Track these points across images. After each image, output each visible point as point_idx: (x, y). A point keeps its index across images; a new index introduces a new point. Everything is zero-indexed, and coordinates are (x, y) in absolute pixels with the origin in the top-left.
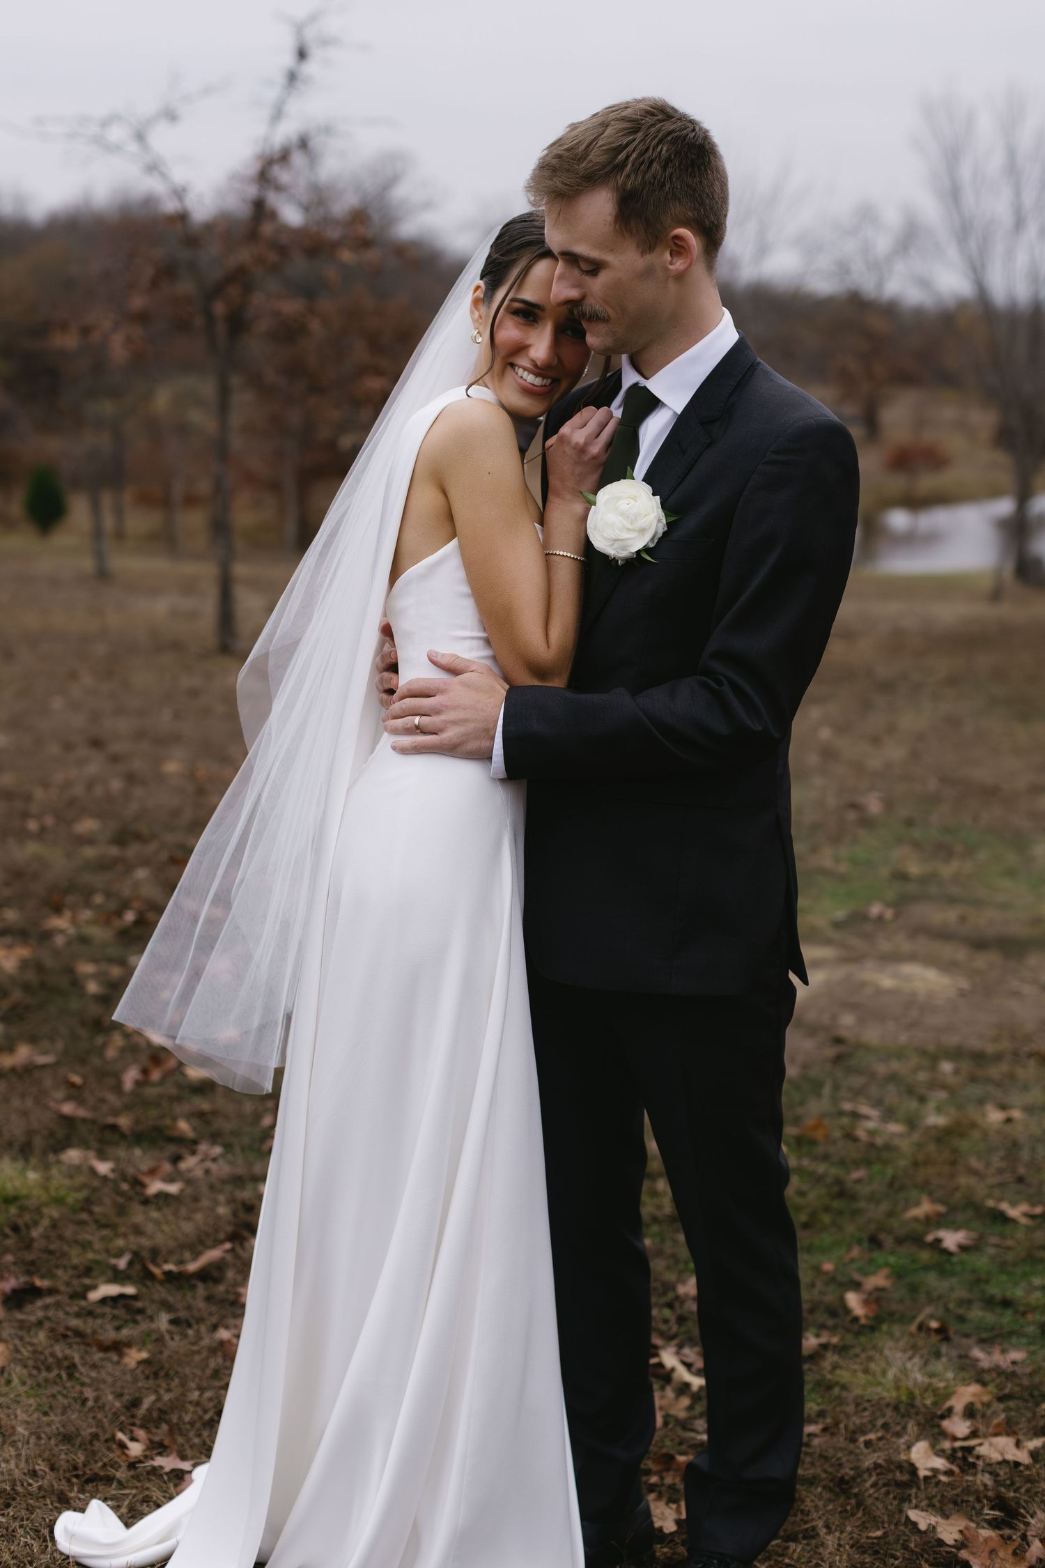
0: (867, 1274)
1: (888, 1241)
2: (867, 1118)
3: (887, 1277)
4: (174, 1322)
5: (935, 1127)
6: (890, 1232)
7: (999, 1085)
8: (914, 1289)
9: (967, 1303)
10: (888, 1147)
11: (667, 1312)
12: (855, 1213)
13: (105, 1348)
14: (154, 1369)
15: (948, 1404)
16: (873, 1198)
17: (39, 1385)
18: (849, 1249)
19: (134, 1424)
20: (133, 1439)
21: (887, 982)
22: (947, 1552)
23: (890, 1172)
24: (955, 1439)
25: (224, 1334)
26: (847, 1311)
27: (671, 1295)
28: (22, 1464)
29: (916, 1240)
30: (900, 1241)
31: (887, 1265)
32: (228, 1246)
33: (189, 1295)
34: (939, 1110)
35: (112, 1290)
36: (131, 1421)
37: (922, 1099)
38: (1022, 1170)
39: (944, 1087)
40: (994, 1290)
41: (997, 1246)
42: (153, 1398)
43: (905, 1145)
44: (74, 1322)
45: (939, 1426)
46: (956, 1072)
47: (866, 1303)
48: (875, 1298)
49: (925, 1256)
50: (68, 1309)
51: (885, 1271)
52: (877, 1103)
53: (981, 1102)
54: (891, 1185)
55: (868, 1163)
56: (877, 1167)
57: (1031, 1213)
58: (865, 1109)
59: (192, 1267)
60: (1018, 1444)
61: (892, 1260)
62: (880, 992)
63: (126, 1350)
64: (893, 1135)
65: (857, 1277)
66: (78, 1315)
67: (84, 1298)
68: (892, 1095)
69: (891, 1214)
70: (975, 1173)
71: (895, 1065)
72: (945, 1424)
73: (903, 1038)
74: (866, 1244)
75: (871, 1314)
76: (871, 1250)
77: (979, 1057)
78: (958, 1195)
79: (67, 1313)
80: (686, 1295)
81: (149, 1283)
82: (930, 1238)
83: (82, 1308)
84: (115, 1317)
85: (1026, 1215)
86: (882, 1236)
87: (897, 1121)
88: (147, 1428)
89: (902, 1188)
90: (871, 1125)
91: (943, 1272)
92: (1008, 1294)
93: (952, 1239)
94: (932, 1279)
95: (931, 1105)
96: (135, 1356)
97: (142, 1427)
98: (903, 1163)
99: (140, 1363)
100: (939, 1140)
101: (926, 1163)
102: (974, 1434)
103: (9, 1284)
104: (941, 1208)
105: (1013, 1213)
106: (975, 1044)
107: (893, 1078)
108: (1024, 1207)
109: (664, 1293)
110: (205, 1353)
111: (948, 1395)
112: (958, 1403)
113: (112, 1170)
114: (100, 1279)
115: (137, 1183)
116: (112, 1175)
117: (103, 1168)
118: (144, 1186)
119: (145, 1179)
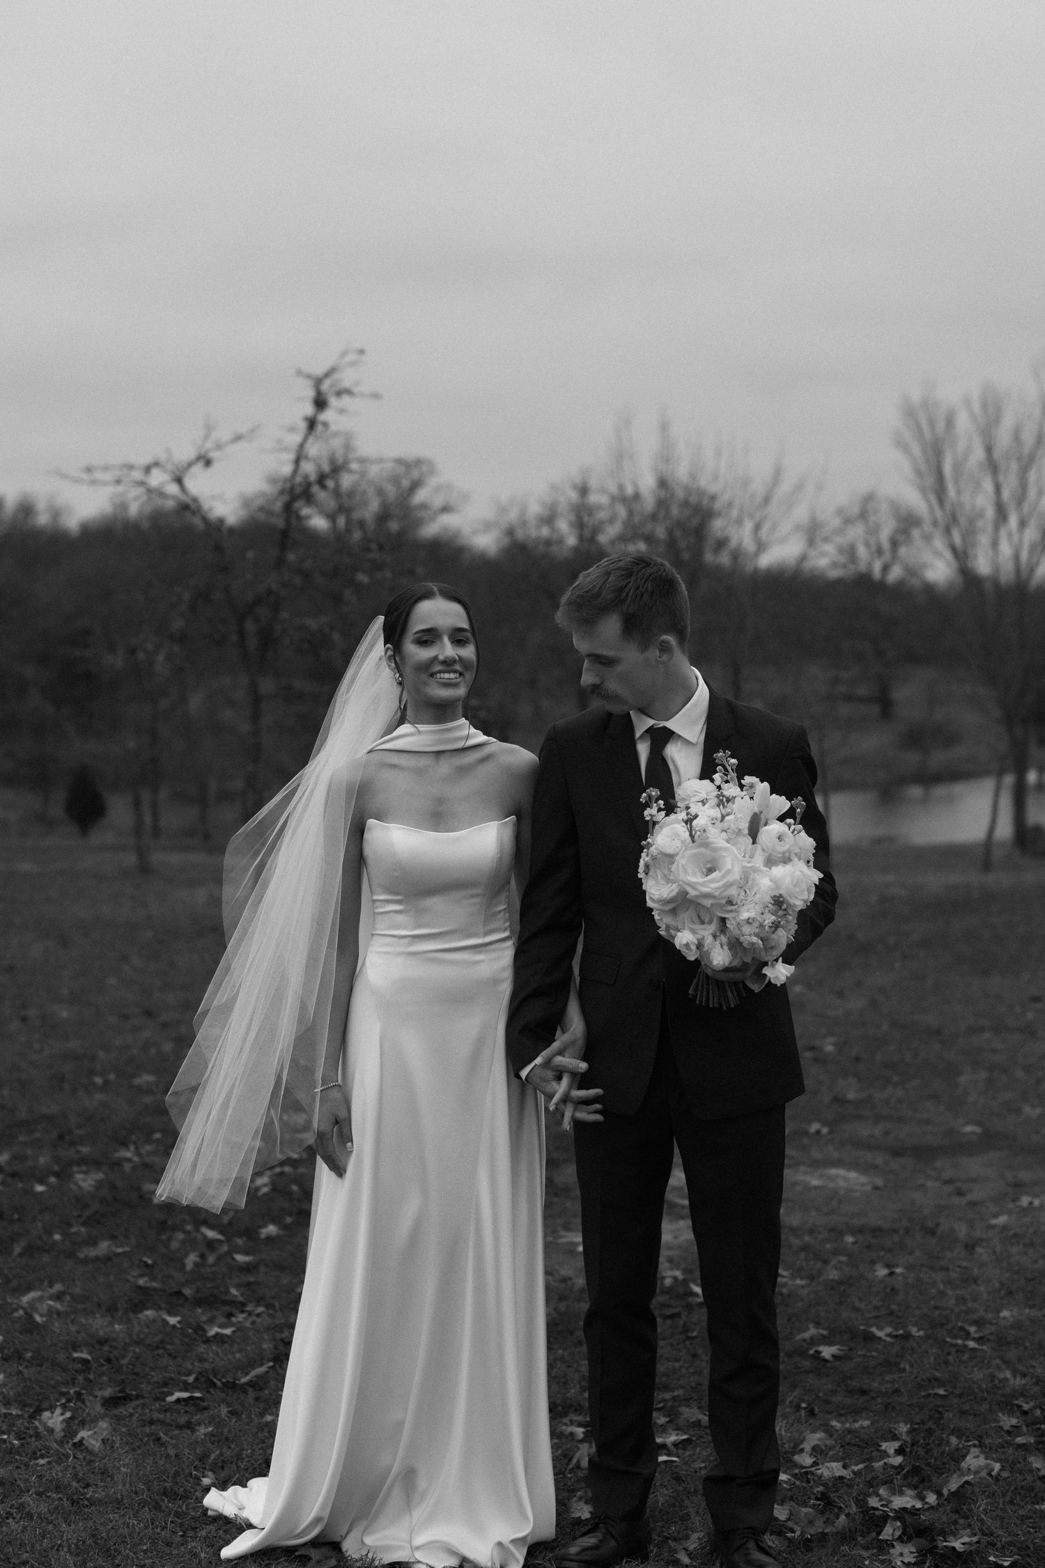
4: (232, 1413)
5: (832, 1280)
7: (890, 1251)
9: (834, 1392)
13: (180, 1427)
14: (217, 1439)
15: (801, 1447)
17: (133, 1449)
19: (205, 1468)
20: (204, 1477)
21: (815, 1182)
22: (779, 1525)
23: (790, 1311)
24: (803, 1467)
25: (269, 1418)
28: (127, 1486)
29: (803, 1353)
30: (789, 1355)
32: (271, 1364)
33: (242, 1396)
34: (837, 1268)
35: (185, 1395)
36: (203, 1466)
37: (826, 1262)
38: (894, 1307)
39: (845, 1253)
40: (854, 1384)
41: (864, 1356)
42: (218, 1452)
43: (805, 1293)
44: (156, 1416)
45: (791, 1461)
46: (857, 1242)
49: (807, 1364)
50: (153, 1407)
53: (873, 1262)
54: (789, 1319)
57: (895, 1333)
59: (244, 1380)
60: (845, 1467)
62: (808, 1188)
63: (197, 1427)
64: (798, 1286)
66: (159, 1411)
67: (164, 1400)
68: (805, 1261)
70: (857, 1310)
71: (809, 1240)
72: (796, 1458)
73: (820, 1221)
77: (877, 1231)
79: (151, 1410)
81: (212, 1390)
82: (811, 1352)
83: (164, 1406)
84: (186, 1412)
85: (889, 1335)
87: (802, 1279)
88: (214, 1473)
91: (819, 1374)
92: (865, 1387)
93: (827, 1352)
94: (809, 1378)
95: (832, 1265)
96: (202, 1431)
97: (211, 1470)
98: (800, 1305)
99: (205, 1434)
100: (832, 1288)
101: (819, 1304)
102: (815, 1464)
103: (108, 1392)
104: (824, 1332)
105: (880, 1334)
106: (877, 1223)
107: (805, 1248)
108: (889, 1330)
110: (255, 1430)
111: (802, 1442)
112: (807, 1446)
113: (179, 1322)
114: (175, 1389)
115: (200, 1329)
116: (178, 1326)
117: (173, 1320)
118: (205, 1331)
119: (206, 1327)
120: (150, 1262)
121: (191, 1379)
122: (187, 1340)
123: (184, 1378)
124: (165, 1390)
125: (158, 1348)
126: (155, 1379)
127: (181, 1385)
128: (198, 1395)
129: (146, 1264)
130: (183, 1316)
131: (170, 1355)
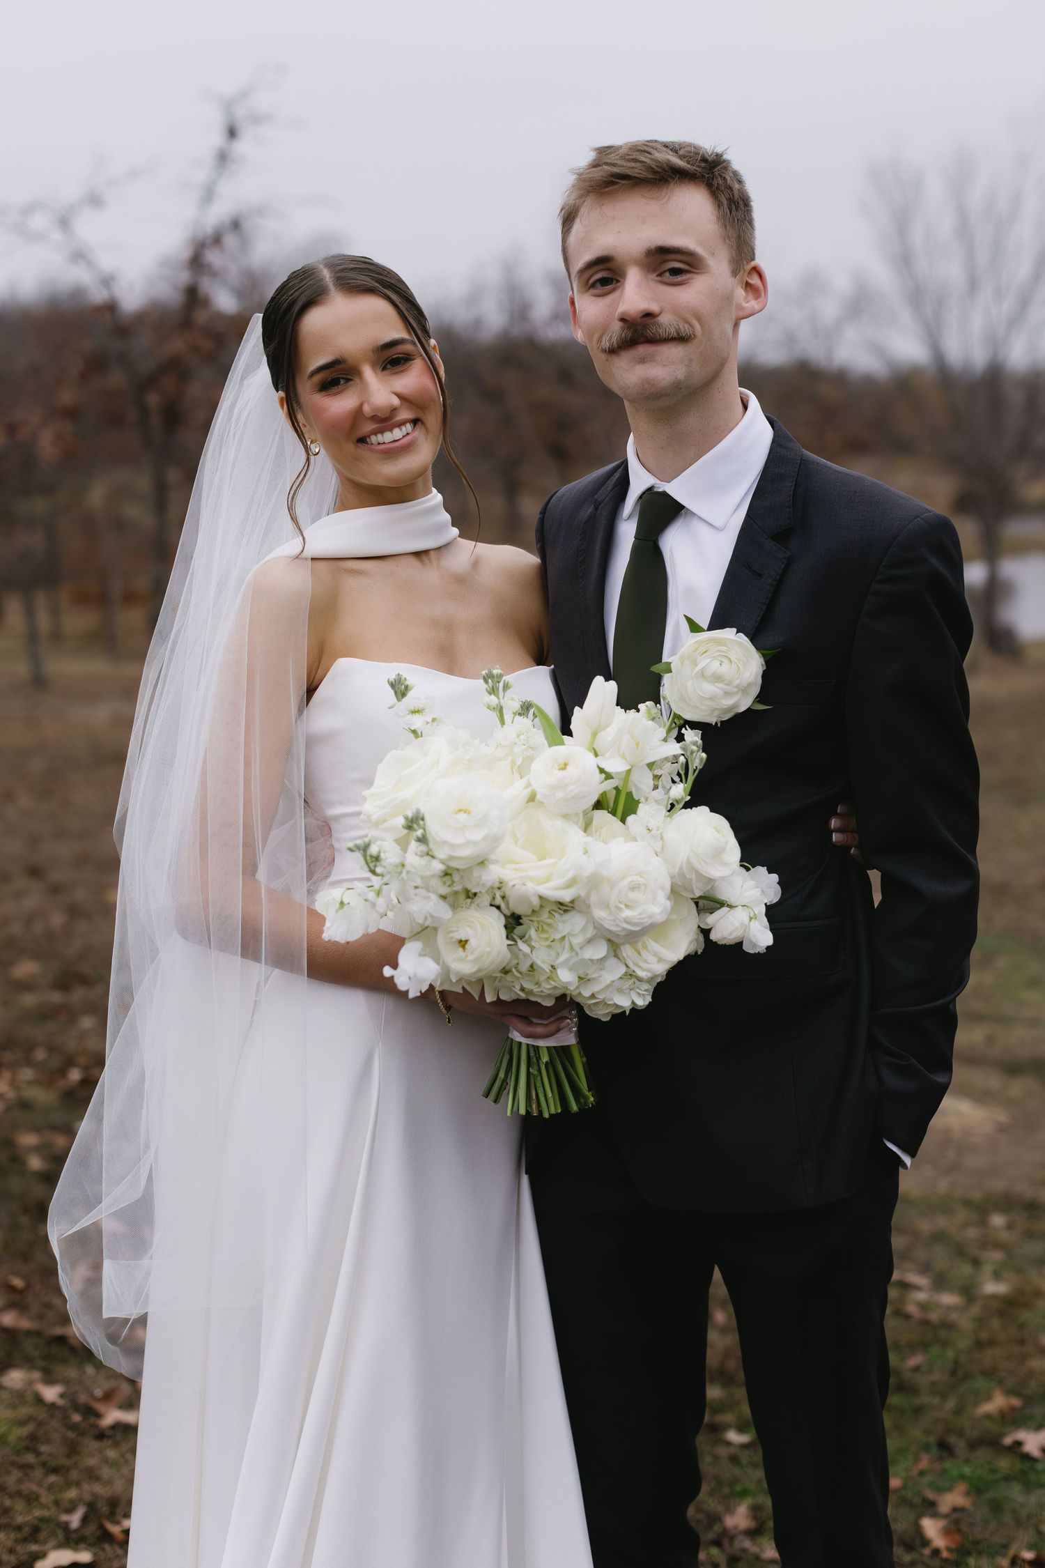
0: (940, 1490)
1: (960, 1445)
2: (917, 1288)
3: (968, 1494)
5: (993, 1297)
6: (961, 1434)
8: (997, 1507)
10: (947, 1325)
11: (714, 1551)
12: (918, 1411)
16: (934, 1389)
18: (917, 1459)
23: (950, 1354)
26: (926, 1542)
27: (717, 1528)
29: (990, 1442)
30: (974, 1445)
31: (962, 1477)
34: (997, 1275)
35: (66, 1557)
37: (976, 1262)
39: (998, 1245)
43: (965, 1322)
46: (1010, 1227)
47: (947, 1532)
48: (956, 1522)
49: (1004, 1464)
51: (962, 1487)
52: (925, 1269)
53: (1041, 1262)
54: (953, 1373)
55: (924, 1346)
56: (935, 1350)
58: (914, 1278)
61: (967, 1470)
64: (949, 1308)
65: (931, 1495)
68: (941, 1259)
69: (958, 1412)
71: (942, 1222)
73: (943, 1186)
74: (934, 1450)
75: (953, 1546)
76: (941, 1458)
77: (1032, 1207)
78: (1033, 1384)
80: (736, 1527)
81: (110, 1544)
82: (1008, 1440)
86: (952, 1439)
87: (950, 1290)
89: (967, 1376)
90: (921, 1296)
91: (1029, 1486)
93: (1033, 1442)
94: (1015, 1492)
95: (987, 1269)
98: (964, 1343)
100: (1001, 1313)
101: (992, 1343)
104: (1016, 1402)
106: (1025, 1190)
107: (938, 1237)
109: (710, 1527)
113: (62, 1396)
114: (52, 1543)
115: (91, 1413)
116: (61, 1402)
117: (51, 1393)
118: (98, 1415)
119: (100, 1407)
120: (18, 1282)
121: (75, 1520)
122: (71, 1435)
123: (64, 1518)
124: (34, 1548)
125: (28, 1449)
126: (20, 1519)
127: (61, 1535)
128: (85, 1557)
129: (12, 1289)
130: (66, 1382)
131: (44, 1464)
